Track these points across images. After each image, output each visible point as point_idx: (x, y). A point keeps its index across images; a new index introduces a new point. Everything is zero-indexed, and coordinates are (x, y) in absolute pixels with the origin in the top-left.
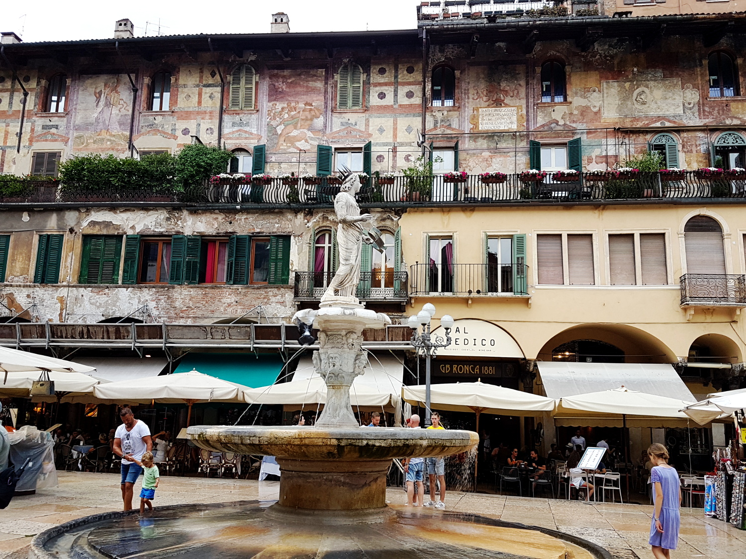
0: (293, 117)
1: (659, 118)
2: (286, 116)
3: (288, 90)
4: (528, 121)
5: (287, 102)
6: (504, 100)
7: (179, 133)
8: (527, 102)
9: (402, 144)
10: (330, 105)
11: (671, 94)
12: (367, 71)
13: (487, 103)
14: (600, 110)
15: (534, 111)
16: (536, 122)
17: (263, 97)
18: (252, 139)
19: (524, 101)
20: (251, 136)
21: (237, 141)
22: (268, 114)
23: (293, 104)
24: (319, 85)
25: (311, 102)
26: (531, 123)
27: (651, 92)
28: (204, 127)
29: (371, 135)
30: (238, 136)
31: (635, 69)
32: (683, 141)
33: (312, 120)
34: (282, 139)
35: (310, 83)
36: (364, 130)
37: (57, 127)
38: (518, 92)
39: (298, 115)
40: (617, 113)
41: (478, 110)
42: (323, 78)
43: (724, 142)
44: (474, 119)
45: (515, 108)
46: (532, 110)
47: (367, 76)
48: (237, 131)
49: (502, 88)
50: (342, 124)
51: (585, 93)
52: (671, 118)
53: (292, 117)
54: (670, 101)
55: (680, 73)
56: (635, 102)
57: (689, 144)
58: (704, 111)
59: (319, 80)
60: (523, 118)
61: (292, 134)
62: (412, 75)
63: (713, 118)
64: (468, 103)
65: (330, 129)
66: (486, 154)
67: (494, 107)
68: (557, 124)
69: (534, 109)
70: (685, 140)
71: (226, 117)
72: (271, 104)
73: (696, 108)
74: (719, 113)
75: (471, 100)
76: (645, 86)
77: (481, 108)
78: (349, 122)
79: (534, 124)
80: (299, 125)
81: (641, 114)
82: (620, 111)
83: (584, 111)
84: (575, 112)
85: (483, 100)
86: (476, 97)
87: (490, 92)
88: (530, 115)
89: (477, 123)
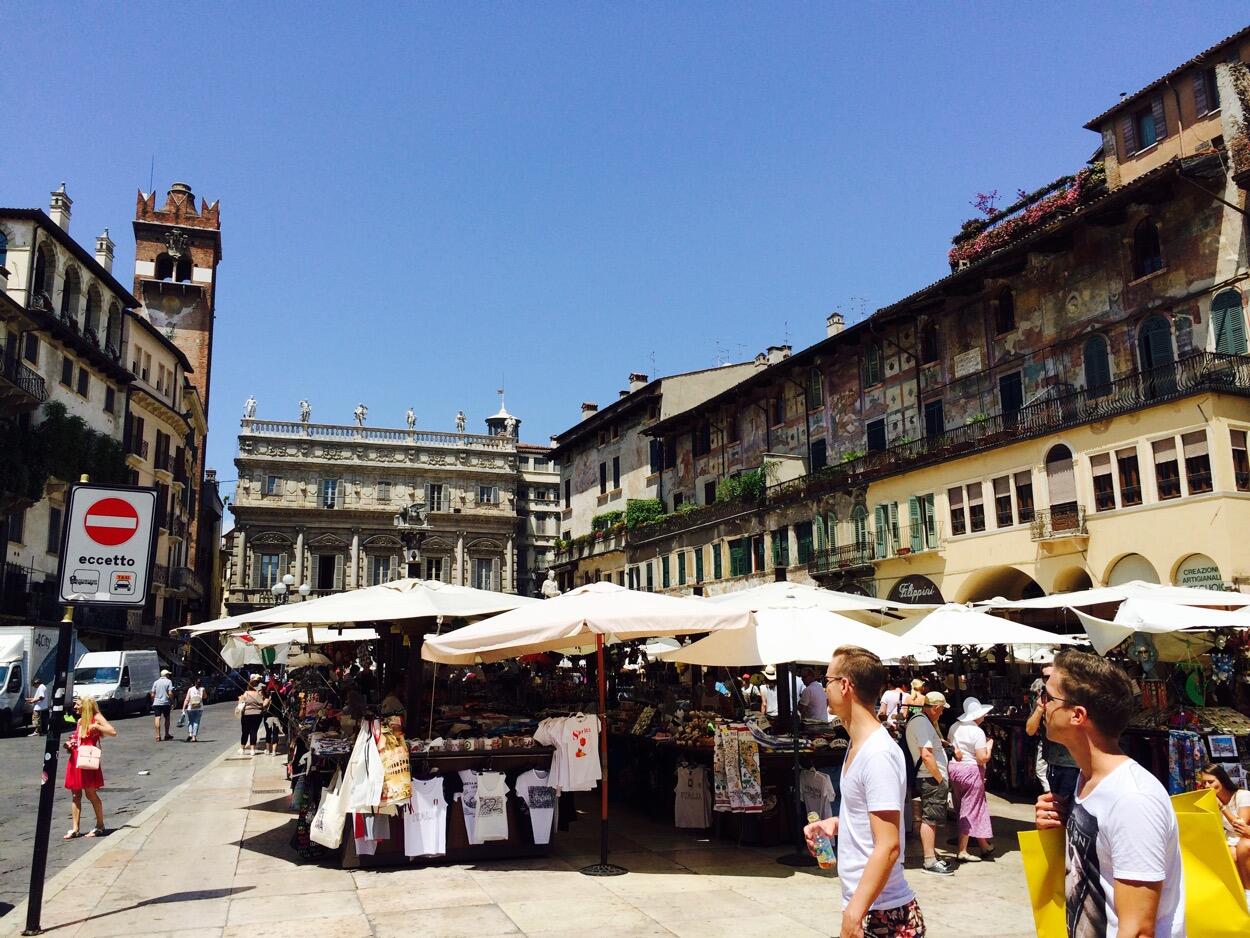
0: (843, 405)
1: (1090, 322)
2: (840, 405)
3: (839, 382)
4: (989, 359)
5: (839, 393)
6: (970, 343)
7: (789, 439)
8: (987, 339)
9: (907, 408)
10: (863, 386)
11: (1097, 292)
12: (881, 348)
13: (959, 350)
14: (1041, 329)
16: (994, 356)
17: (827, 394)
19: (984, 340)
20: (823, 430)
21: (818, 436)
22: (831, 407)
23: (843, 394)
24: (855, 371)
25: (852, 388)
26: (992, 359)
27: (1081, 294)
28: (801, 429)
29: (888, 406)
31: (1066, 273)
32: (1112, 341)
33: (853, 404)
35: (851, 370)
36: (883, 403)
37: (737, 453)
38: (980, 331)
40: (1055, 327)
41: (954, 360)
42: (857, 363)
44: (952, 369)
45: (978, 349)
46: (991, 346)
47: (881, 351)
49: (968, 331)
50: (871, 402)
51: (1028, 315)
52: (1100, 318)
54: (1098, 299)
55: (1105, 262)
56: (1068, 310)
57: (1117, 342)
58: (1128, 299)
59: (855, 366)
60: (985, 356)
62: (908, 339)
63: (1137, 305)
64: (946, 354)
65: (864, 409)
66: (962, 401)
67: (964, 352)
71: (811, 420)
72: (831, 399)
73: (1121, 300)
74: (1142, 298)
75: (948, 350)
76: (1075, 290)
77: (956, 355)
78: (875, 398)
79: (994, 359)
81: (1074, 322)
82: (1056, 325)
83: (1029, 333)
84: (1023, 338)
85: (956, 348)
86: (951, 346)
87: (961, 338)
88: (990, 352)
89: (954, 372)
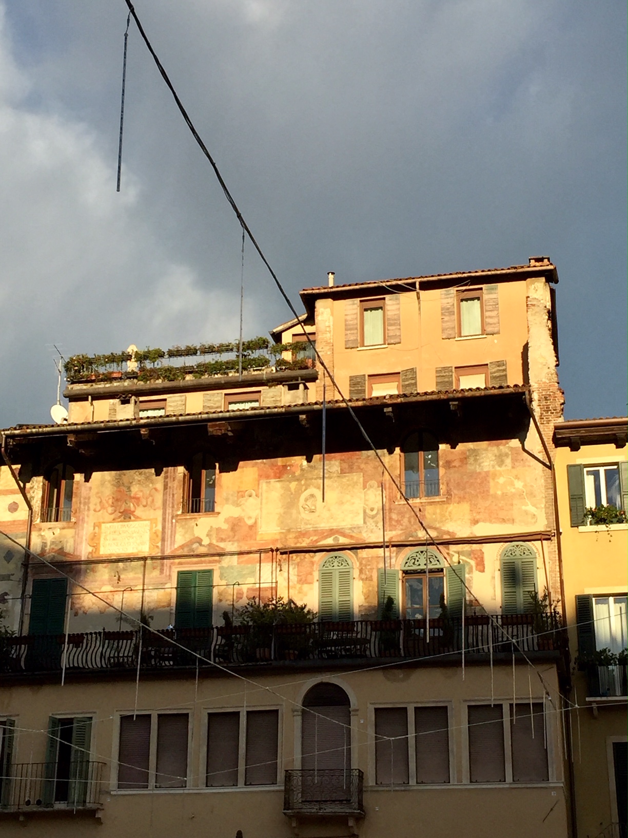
1: (332, 532)
4: (163, 540)
6: (134, 512)
8: (164, 514)
11: (348, 497)
13: (113, 516)
14: (256, 522)
15: (172, 526)
16: (173, 542)
19: (159, 513)
26: (168, 543)
31: (305, 463)
32: (361, 564)
38: (153, 500)
40: (278, 526)
41: (100, 527)
43: (414, 563)
44: (95, 539)
45: (148, 523)
46: (170, 525)
49: (132, 495)
51: (238, 499)
52: (347, 531)
54: (347, 506)
55: (363, 466)
56: (301, 510)
57: (368, 567)
58: (390, 519)
60: (157, 536)
63: (402, 530)
64: (88, 516)
66: (107, 589)
67: (121, 521)
68: (201, 545)
69: (172, 523)
70: (364, 562)
73: (381, 516)
74: (410, 522)
75: (92, 512)
76: (315, 487)
77: (104, 523)
79: (171, 545)
81: (309, 526)
82: (281, 523)
83: (235, 524)
84: (225, 526)
85: (107, 512)
86: (98, 508)
87: (117, 500)
88: (166, 532)
89: (98, 544)
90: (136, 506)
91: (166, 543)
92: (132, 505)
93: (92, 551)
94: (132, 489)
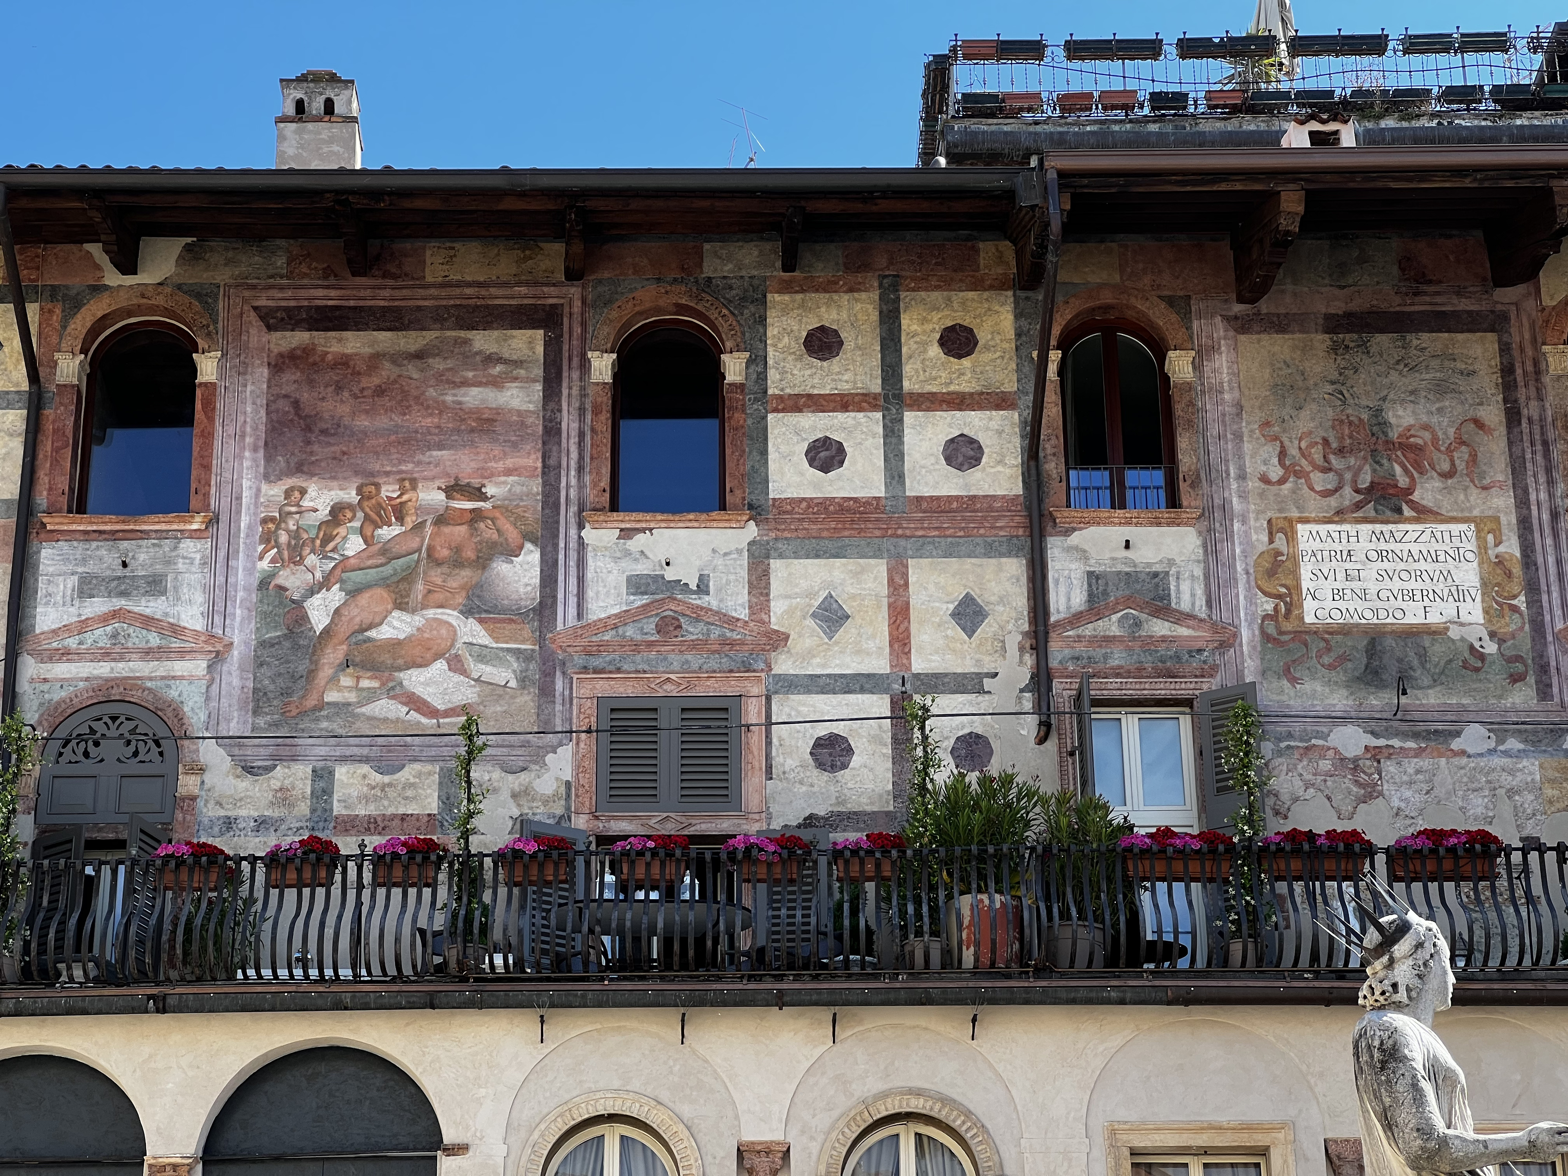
0: (387, 552)
2: (354, 545)
3: (363, 422)
4: (1533, 589)
5: (357, 482)
6: (1409, 491)
8: (1522, 503)
9: (938, 683)
10: (573, 493)
12: (750, 341)
15: (1557, 545)
17: (240, 457)
18: (182, 654)
19: (1505, 499)
20: (176, 644)
21: (104, 669)
22: (268, 539)
23: (389, 490)
24: (518, 399)
25: (476, 482)
26: (1551, 597)
29: (778, 640)
30: (104, 642)
33: (482, 562)
34: (333, 655)
35: (474, 391)
36: (743, 614)
38: (1473, 459)
39: (414, 544)
41: (1291, 537)
42: (539, 372)
44: (1280, 572)
47: (749, 362)
48: (105, 619)
49: (1394, 435)
50: (637, 585)
53: (384, 551)
59: (516, 379)
60: (1509, 575)
61: (384, 633)
62: (966, 362)
65: (572, 611)
66: (1351, 740)
69: (1556, 534)
71: (47, 554)
72: (275, 491)
75: (1254, 483)
77: (1305, 521)
78: (670, 574)
80: (420, 587)
85: (1312, 489)
86: (1275, 473)
87: (1341, 451)
88: (1540, 560)
89: (1295, 589)
90: (1416, 475)
91: (1545, 597)
92: (1398, 469)
93: (1276, 609)
94: (1390, 416)
